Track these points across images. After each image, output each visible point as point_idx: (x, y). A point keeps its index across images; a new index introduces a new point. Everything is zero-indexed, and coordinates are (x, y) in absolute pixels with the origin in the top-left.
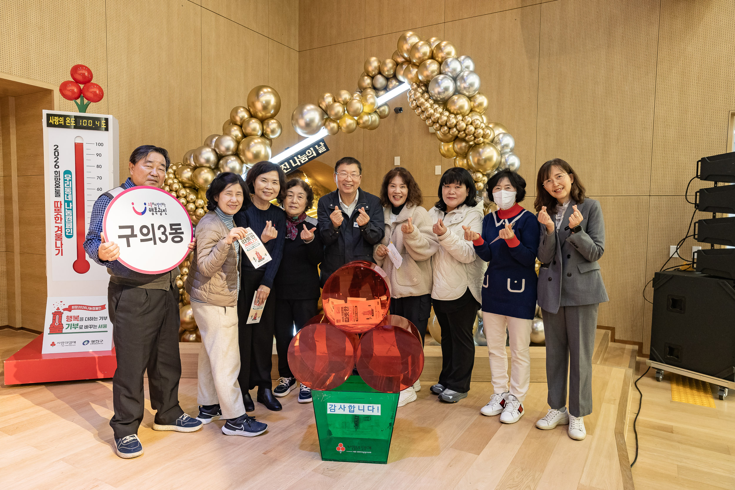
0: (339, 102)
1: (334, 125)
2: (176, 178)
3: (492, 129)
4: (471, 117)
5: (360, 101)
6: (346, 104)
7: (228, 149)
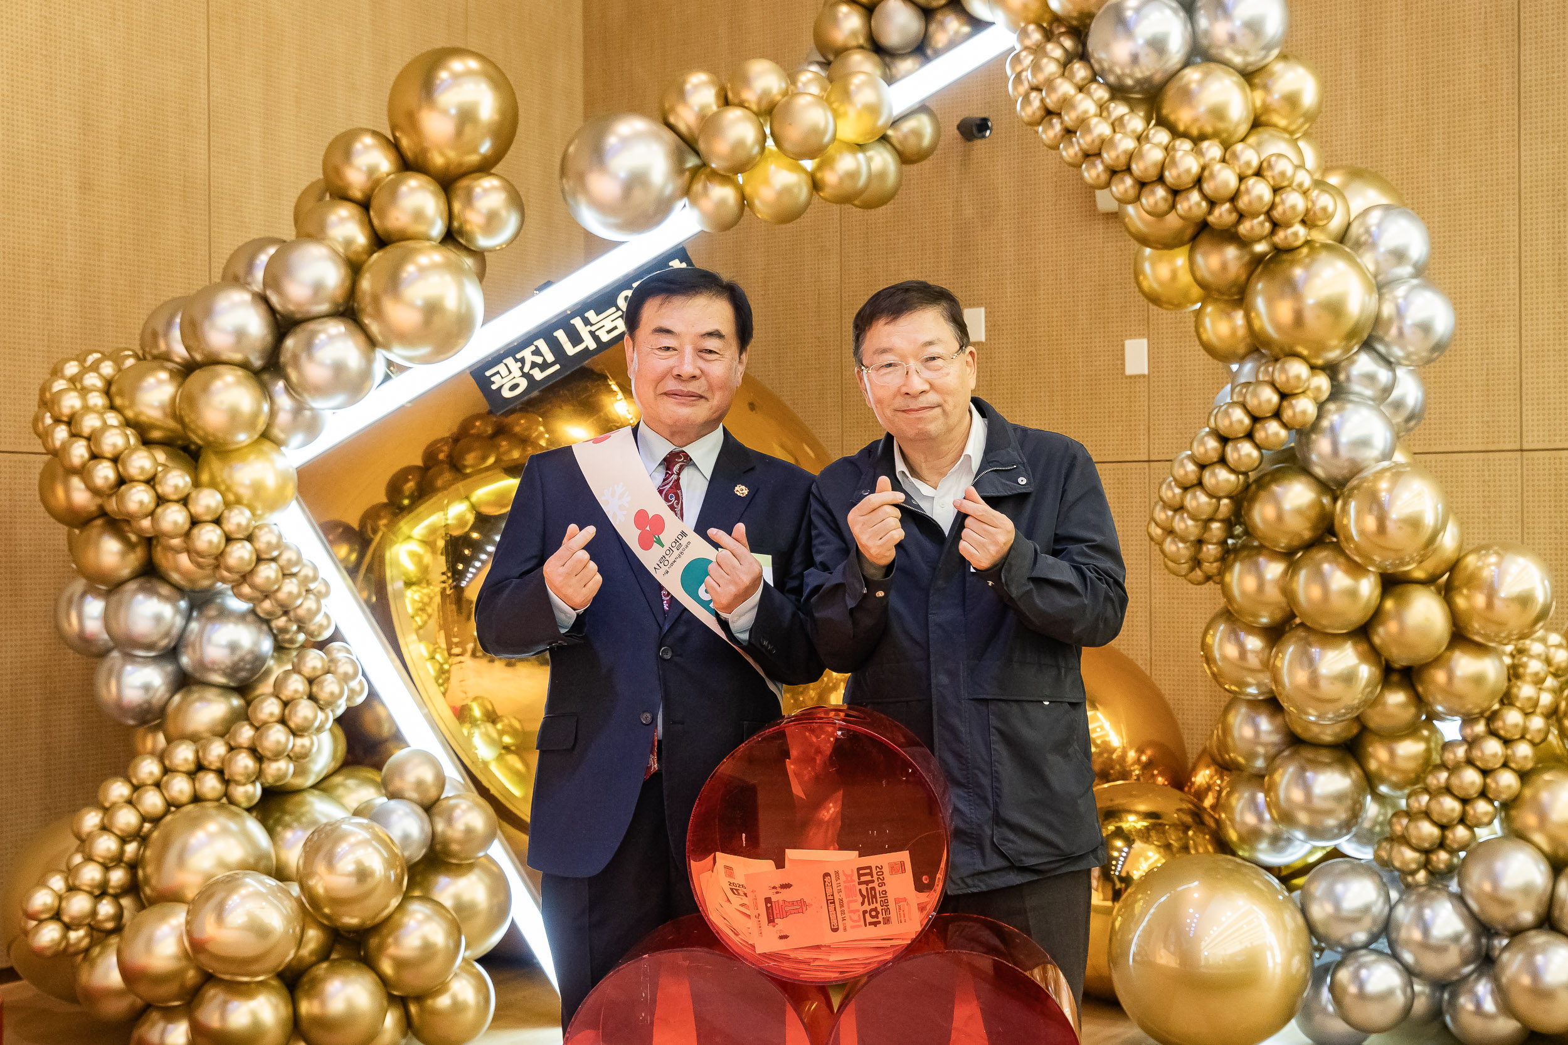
0: (741, 105)
1: (722, 194)
2: (112, 407)
3: (1338, 192)
4: (1258, 148)
5: (825, 100)
6: (768, 112)
7: (315, 292)
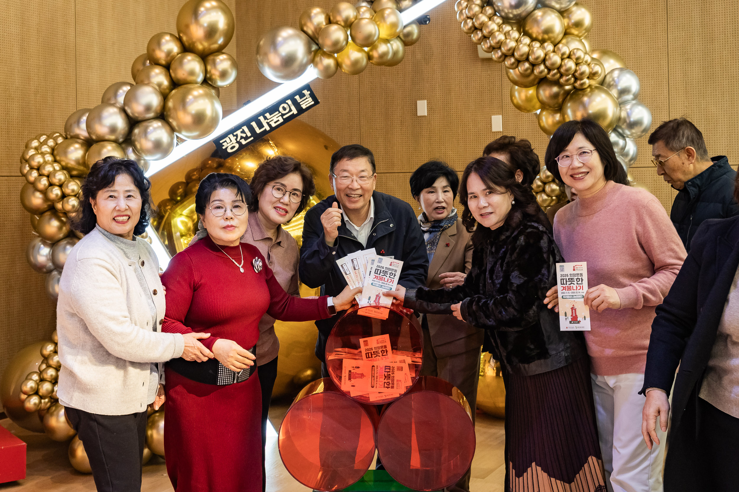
0: (337, 23)
1: (329, 62)
2: (56, 161)
3: (599, 61)
5: (373, 20)
6: (348, 25)
7: (148, 108)
